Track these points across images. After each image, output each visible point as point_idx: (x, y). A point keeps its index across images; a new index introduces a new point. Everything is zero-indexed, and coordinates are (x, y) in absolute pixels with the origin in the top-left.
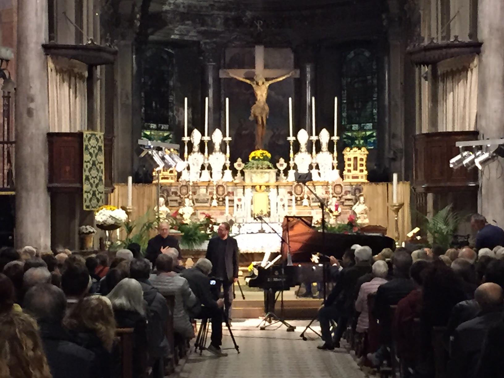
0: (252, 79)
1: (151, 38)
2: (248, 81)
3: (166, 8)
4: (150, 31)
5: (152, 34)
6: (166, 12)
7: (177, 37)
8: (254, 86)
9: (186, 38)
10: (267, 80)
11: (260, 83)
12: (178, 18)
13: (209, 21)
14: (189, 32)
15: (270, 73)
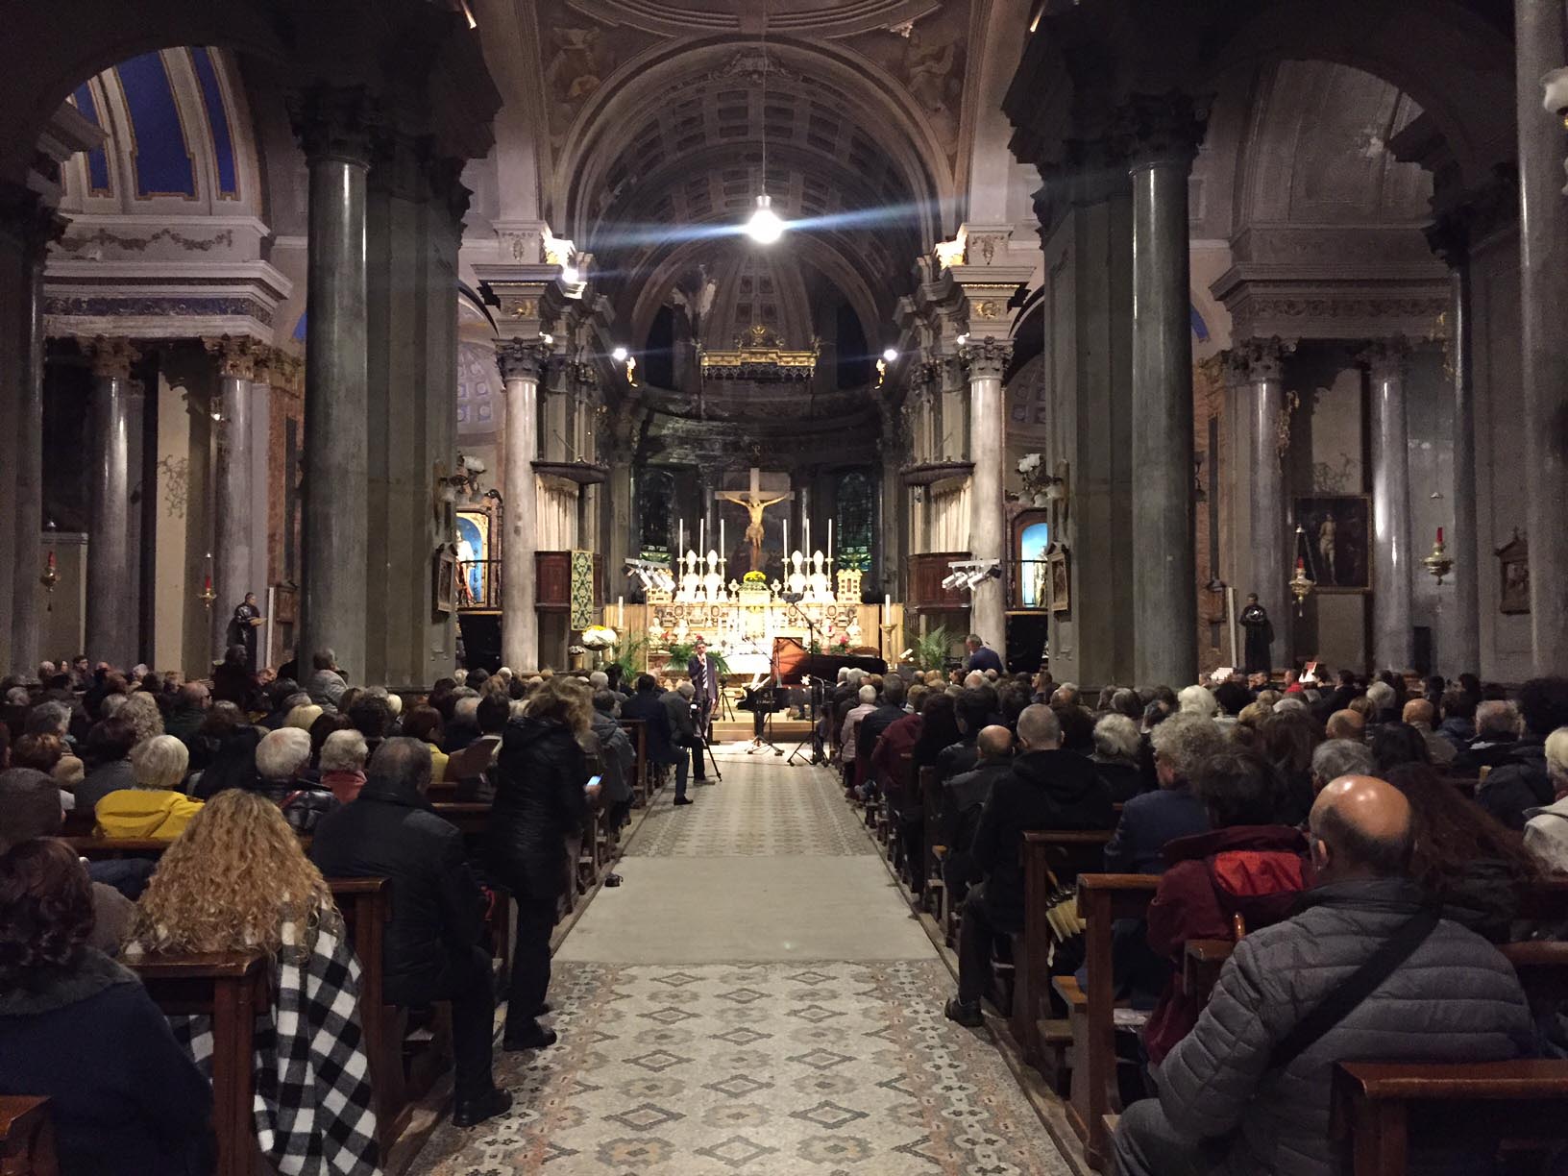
0: (747, 501)
1: (650, 461)
2: (743, 503)
3: (665, 432)
4: (649, 454)
5: (650, 457)
6: (665, 436)
7: (675, 461)
8: (749, 508)
9: (684, 462)
10: (762, 502)
11: (755, 505)
12: (676, 442)
13: (707, 446)
14: (687, 455)
15: (765, 495)
